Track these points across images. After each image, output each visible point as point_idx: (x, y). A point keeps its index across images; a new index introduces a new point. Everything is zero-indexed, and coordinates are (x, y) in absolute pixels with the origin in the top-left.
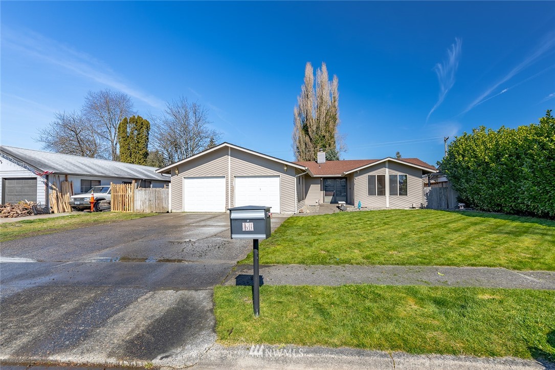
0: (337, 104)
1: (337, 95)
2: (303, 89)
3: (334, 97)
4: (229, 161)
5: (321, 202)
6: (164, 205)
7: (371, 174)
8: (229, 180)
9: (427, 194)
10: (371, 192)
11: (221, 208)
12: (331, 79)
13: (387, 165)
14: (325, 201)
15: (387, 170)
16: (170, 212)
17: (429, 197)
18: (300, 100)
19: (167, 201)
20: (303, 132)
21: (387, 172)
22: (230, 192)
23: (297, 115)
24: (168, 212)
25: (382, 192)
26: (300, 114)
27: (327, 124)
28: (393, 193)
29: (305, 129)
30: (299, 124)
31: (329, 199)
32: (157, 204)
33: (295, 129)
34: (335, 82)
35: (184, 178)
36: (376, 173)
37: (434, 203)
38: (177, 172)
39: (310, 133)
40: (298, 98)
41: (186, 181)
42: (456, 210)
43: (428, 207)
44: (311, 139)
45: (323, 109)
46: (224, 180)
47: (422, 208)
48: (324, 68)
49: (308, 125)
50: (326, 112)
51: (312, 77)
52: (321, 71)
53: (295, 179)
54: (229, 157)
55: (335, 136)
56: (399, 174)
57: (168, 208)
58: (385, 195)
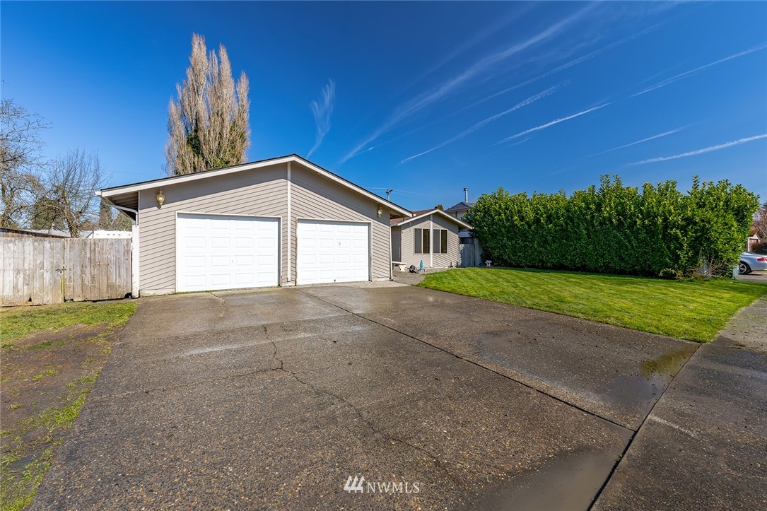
0: (246, 117)
1: (246, 103)
2: (189, 72)
3: (243, 106)
4: (289, 191)
7: (417, 227)
8: (290, 226)
9: (461, 251)
10: (417, 251)
13: (433, 217)
15: (432, 223)
17: (463, 253)
20: (190, 149)
21: (431, 226)
25: (427, 250)
27: (232, 143)
28: (436, 251)
29: (195, 144)
30: (180, 133)
34: (244, 83)
35: (178, 214)
36: (422, 226)
37: (466, 262)
42: (483, 265)
43: (462, 266)
46: (276, 225)
47: (457, 267)
48: (223, 54)
50: (231, 124)
52: (218, 56)
54: (289, 183)
56: (441, 228)
58: (429, 253)
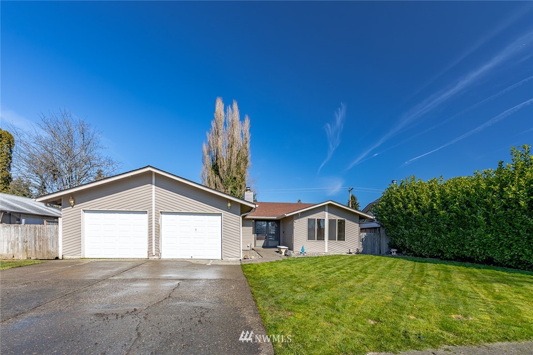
0: (248, 146)
1: (248, 136)
2: (213, 125)
3: (246, 139)
4: (154, 192)
5: (253, 246)
6: (50, 248)
7: (311, 217)
8: (154, 217)
9: (363, 239)
10: (310, 237)
11: (141, 253)
12: (242, 119)
13: (327, 208)
14: (257, 245)
15: (327, 213)
16: (60, 257)
17: (364, 242)
18: (210, 137)
19: (54, 243)
20: (213, 171)
21: (326, 216)
22: (155, 234)
23: (206, 152)
24: (57, 258)
25: (321, 237)
26: (209, 152)
27: (238, 165)
28: (331, 238)
29: (216, 168)
30: (209, 162)
31: (261, 243)
32: (38, 247)
33: (204, 168)
34: (247, 122)
35: (84, 211)
36: (316, 216)
37: (368, 249)
38: (73, 202)
39: (221, 173)
40: (208, 134)
41: (86, 214)
42: (389, 254)
43: (363, 253)
44: (222, 180)
45: (235, 149)
46: (146, 216)
47: (357, 253)
48: (235, 106)
49: (219, 164)
50: (238, 152)
51: (223, 113)
52: (232, 109)
53: (241, 218)
54: (154, 186)
55: (246, 179)
56: (338, 218)
57: (57, 251)
58: (324, 240)
